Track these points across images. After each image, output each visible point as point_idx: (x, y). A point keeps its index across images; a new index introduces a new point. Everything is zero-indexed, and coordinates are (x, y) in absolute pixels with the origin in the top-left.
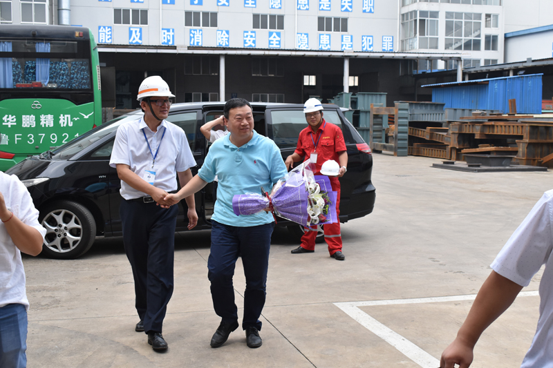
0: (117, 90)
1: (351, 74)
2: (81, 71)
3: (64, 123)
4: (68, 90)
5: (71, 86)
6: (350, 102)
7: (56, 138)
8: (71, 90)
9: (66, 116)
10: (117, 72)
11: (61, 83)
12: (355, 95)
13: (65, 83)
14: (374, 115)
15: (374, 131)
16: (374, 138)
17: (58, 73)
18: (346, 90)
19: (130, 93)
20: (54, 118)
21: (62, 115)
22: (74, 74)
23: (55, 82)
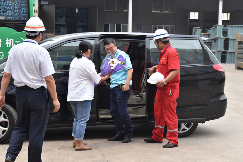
0: (56, 21)
1: (224, 12)
2: (22, 8)
3: (9, 44)
4: (12, 21)
5: (15, 18)
6: (222, 32)
7: (3, 55)
8: (14, 21)
9: (10, 39)
10: (56, 8)
11: (8, 16)
12: (226, 27)
13: (10, 16)
14: (239, 42)
15: (238, 53)
16: (238, 58)
17: (5, 9)
18: (220, 23)
19: (66, 24)
20: (2, 41)
21: (7, 39)
22: (17, 9)
23: (3, 15)
